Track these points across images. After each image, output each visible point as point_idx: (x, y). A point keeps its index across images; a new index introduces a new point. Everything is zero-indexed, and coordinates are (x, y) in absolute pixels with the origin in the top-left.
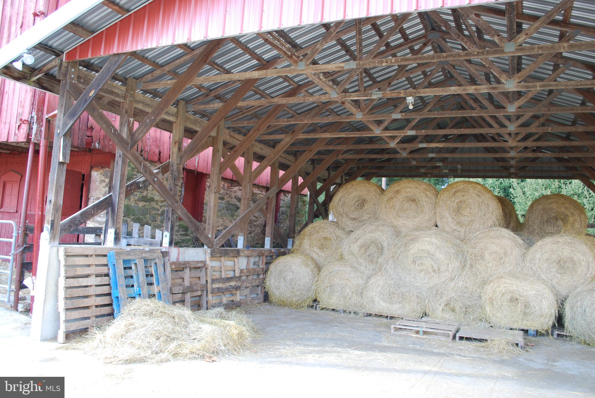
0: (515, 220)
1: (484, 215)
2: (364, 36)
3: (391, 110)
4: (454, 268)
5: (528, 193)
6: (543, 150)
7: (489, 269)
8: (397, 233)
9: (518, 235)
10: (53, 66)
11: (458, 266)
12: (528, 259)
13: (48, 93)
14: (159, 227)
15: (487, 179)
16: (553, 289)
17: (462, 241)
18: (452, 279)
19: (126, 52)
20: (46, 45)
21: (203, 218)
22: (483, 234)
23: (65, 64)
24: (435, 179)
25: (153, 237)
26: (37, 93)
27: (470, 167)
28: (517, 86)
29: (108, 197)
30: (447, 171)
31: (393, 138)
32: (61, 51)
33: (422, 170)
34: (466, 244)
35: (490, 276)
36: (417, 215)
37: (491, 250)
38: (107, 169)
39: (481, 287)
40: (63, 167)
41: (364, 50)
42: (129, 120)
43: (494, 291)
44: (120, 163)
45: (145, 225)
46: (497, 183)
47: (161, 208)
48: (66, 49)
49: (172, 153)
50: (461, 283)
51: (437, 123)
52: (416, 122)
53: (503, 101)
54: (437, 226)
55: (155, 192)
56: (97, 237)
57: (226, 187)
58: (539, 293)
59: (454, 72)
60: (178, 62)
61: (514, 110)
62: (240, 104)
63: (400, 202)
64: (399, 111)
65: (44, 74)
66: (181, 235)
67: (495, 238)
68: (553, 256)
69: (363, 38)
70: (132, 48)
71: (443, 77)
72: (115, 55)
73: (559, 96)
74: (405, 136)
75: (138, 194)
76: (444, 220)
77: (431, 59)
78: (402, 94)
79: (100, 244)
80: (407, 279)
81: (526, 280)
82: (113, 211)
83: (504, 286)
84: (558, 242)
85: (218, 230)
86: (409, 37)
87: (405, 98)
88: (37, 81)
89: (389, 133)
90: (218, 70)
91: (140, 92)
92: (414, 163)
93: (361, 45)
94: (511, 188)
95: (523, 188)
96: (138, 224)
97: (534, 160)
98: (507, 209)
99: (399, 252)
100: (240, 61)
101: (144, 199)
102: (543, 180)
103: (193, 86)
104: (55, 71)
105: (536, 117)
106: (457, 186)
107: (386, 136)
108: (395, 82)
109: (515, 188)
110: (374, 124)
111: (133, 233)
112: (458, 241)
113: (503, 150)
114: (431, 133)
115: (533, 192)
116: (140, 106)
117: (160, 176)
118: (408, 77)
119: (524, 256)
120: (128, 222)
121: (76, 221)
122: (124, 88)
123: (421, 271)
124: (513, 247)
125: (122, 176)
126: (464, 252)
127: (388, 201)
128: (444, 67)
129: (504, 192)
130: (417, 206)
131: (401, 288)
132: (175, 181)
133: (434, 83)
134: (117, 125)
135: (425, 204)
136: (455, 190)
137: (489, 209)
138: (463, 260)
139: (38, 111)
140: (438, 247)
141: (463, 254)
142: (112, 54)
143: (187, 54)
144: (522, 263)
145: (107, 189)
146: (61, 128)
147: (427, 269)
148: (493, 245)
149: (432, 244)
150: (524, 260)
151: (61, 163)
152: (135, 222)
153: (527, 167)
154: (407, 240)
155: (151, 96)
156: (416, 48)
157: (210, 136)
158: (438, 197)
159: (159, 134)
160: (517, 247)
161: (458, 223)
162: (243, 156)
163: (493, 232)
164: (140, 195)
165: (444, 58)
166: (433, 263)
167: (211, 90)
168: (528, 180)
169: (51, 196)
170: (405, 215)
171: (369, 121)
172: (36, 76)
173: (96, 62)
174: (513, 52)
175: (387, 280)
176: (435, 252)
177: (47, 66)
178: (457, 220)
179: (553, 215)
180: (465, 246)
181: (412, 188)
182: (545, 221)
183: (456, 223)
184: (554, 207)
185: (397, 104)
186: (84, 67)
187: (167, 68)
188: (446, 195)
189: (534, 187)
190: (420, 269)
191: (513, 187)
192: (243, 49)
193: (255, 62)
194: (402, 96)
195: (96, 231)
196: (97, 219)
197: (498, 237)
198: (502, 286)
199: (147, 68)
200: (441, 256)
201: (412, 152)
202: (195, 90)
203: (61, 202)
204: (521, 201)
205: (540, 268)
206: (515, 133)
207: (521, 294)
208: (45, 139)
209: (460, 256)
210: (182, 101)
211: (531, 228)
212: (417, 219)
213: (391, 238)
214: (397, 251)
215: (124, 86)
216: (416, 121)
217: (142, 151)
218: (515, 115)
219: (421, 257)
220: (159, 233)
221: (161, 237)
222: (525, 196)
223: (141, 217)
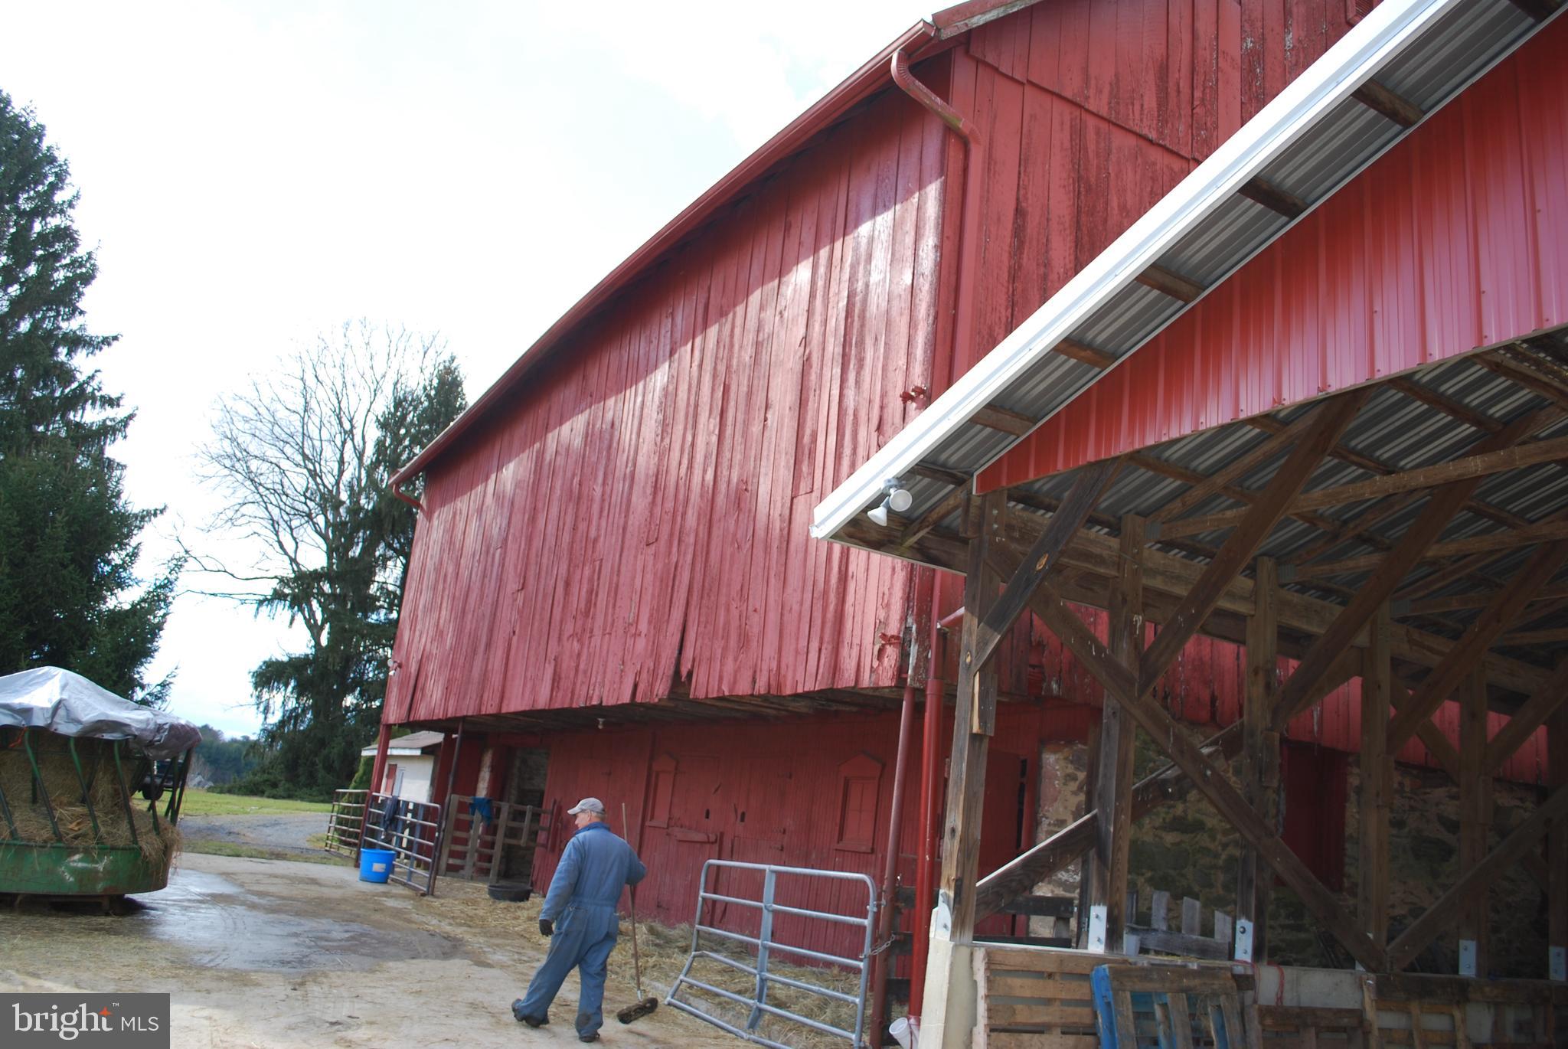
10: (950, 507)
13: (939, 569)
14: (1220, 903)
19: (1118, 454)
20: (933, 463)
21: (1345, 880)
23: (976, 501)
25: (1208, 930)
26: (917, 573)
29: (1089, 820)
32: (965, 473)
38: (1080, 746)
40: (980, 747)
42: (1132, 621)
44: (1115, 731)
45: (1185, 898)
47: (1223, 850)
48: (976, 466)
49: (1250, 700)
55: (1205, 805)
56: (1061, 924)
57: (1407, 789)
60: (1247, 460)
62: (1432, 552)
65: (930, 528)
66: (1283, 927)
70: (1132, 443)
72: (1091, 465)
75: (1162, 814)
79: (1066, 943)
82: (1102, 857)
85: (1394, 918)
88: (916, 546)
90: (1360, 465)
91: (1155, 548)
96: (1167, 894)
100: (1422, 434)
101: (1179, 825)
103: (1295, 518)
104: (955, 520)
111: (1153, 918)
116: (1158, 583)
117: (1220, 763)
120: (1139, 885)
121: (1011, 881)
122: (1114, 543)
125: (1122, 765)
132: (1260, 778)
134: (1102, 633)
139: (919, 616)
142: (1085, 463)
143: (1270, 436)
145: (1082, 797)
146: (974, 651)
151: (974, 737)
152: (1157, 887)
155: (1184, 553)
157: (1352, 646)
159: (1208, 649)
162: (1452, 698)
164: (1167, 813)
167: (1346, 522)
169: (954, 819)
172: (915, 534)
173: (1046, 488)
177: (937, 510)
186: (1019, 501)
187: (1220, 480)
192: (1425, 400)
193: (1466, 429)
195: (1057, 908)
196: (1060, 876)
199: (1171, 484)
202: (1300, 525)
203: (977, 834)
208: (936, 677)
210: (1266, 558)
215: (1115, 537)
217: (1165, 698)
220: (1225, 919)
221: (1229, 931)
223: (1172, 872)
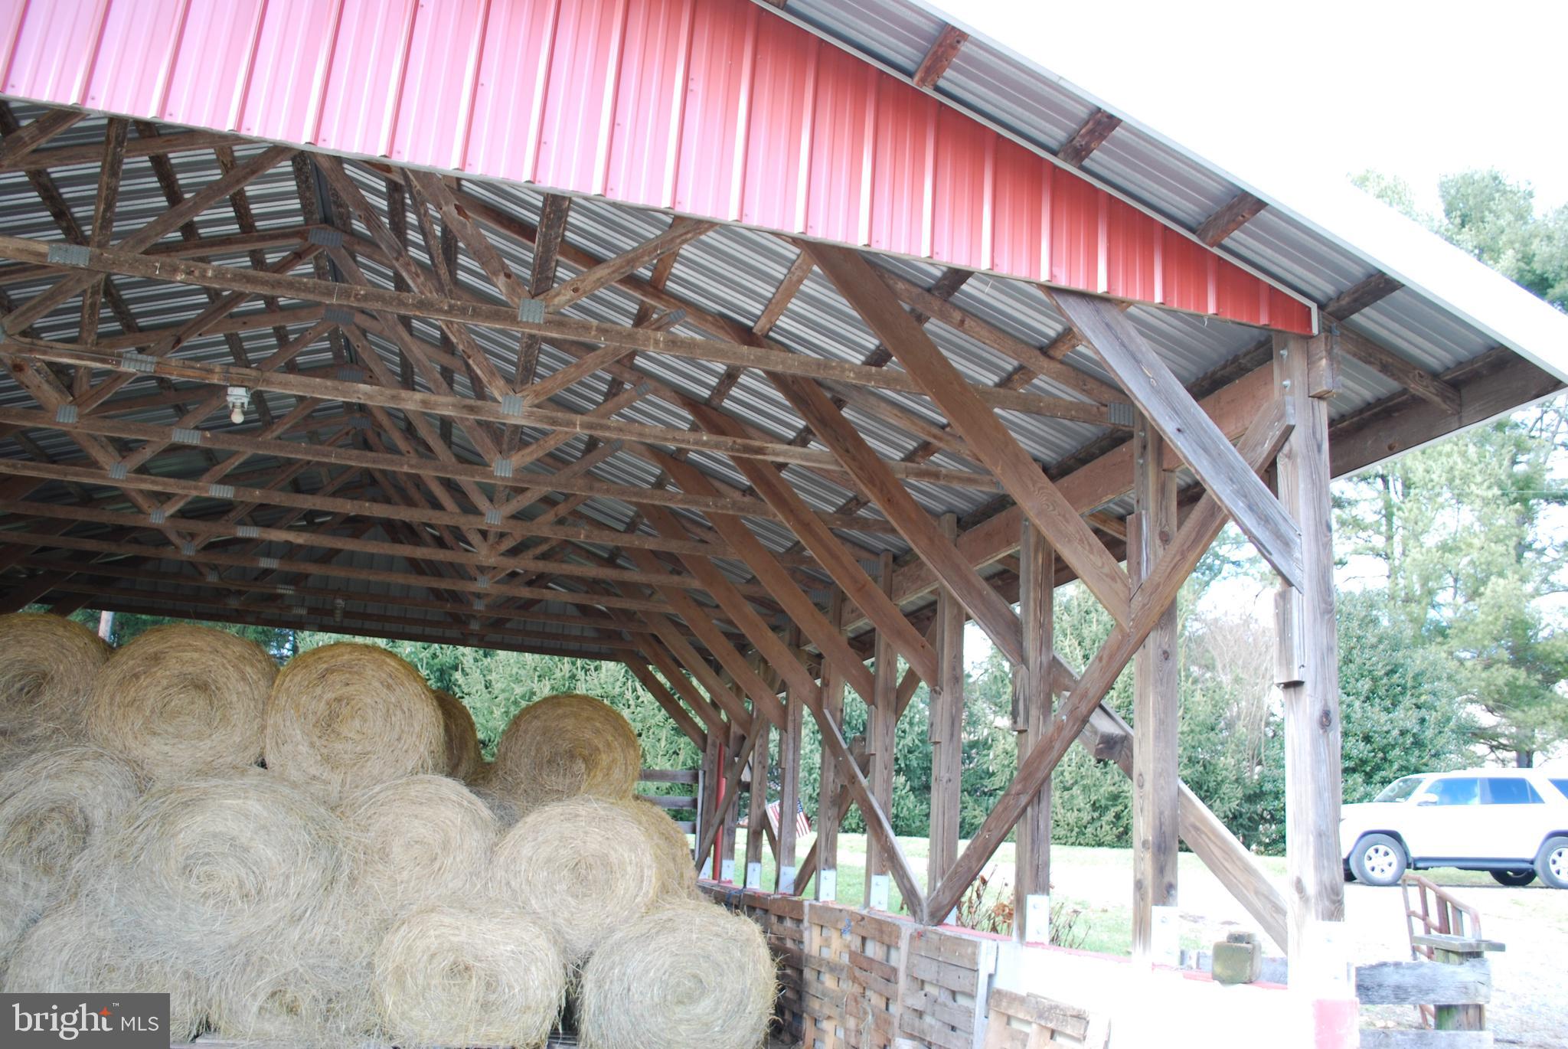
0: (472, 754)
1: (399, 739)
2: (125, 186)
3: (167, 417)
4: (304, 886)
5: (497, 686)
6: (550, 585)
7: (400, 888)
8: (142, 783)
9: (478, 794)
11: (315, 882)
12: (502, 859)
15: (399, 642)
16: (558, 938)
17: (333, 809)
18: (295, 919)
22: (390, 792)
24: (260, 628)
27: (365, 606)
28: (530, 415)
30: (303, 612)
31: (163, 498)
33: (234, 603)
34: (344, 819)
35: (402, 907)
36: (208, 732)
37: (409, 835)
39: (375, 939)
41: (118, 227)
43: (410, 948)
46: (425, 655)
50: (319, 930)
51: (293, 476)
52: (237, 464)
53: (483, 444)
54: (263, 765)
58: (523, 949)
59: (364, 347)
61: (509, 474)
63: (159, 689)
64: (192, 425)
67: (421, 804)
68: (562, 851)
69: (120, 189)
71: (329, 355)
73: (609, 459)
74: (198, 500)
76: (285, 749)
77: (323, 294)
78: (216, 376)
80: (159, 922)
81: (494, 915)
83: (437, 933)
84: (577, 816)
86: (257, 224)
87: (220, 391)
89: (153, 482)
92: (212, 578)
93: (109, 206)
94: (457, 670)
95: (486, 672)
97: (527, 605)
98: (456, 725)
99: (142, 838)
102: (537, 656)
105: (548, 501)
106: (333, 657)
107: (141, 491)
108: (194, 340)
109: (468, 670)
110: (111, 449)
112: (322, 810)
113: (458, 571)
114: (278, 500)
115: (509, 685)
118: (232, 335)
119: (492, 852)
123: (205, 896)
124: (466, 828)
126: (335, 843)
127: (121, 683)
128: (337, 329)
129: (440, 679)
130: (211, 704)
131: (138, 951)
133: (301, 367)
135: (235, 698)
136: (325, 666)
137: (412, 725)
138: (331, 864)
140: (264, 827)
141: (335, 848)
144: (487, 870)
147: (225, 891)
148: (416, 822)
149: (247, 817)
150: (490, 862)
153: (509, 620)
154: (171, 804)
156: (271, 258)
158: (277, 682)
160: (477, 829)
161: (327, 759)
163: (419, 787)
165: (358, 300)
166: (243, 872)
168: (502, 654)
170: (171, 730)
171: (95, 438)
174: (539, 326)
175: (95, 929)
176: (252, 839)
178: (325, 751)
179: (566, 746)
180: (339, 825)
181: (202, 650)
182: (545, 760)
183: (319, 758)
184: (569, 728)
185: (185, 405)
188: (298, 679)
189: (515, 670)
190: (203, 890)
191: (463, 670)
194: (216, 381)
197: (429, 800)
198: (432, 932)
200: (269, 853)
201: (210, 547)
204: (478, 705)
205: (529, 882)
206: (496, 533)
207: (480, 953)
209: (325, 853)
211: (510, 779)
212: (208, 743)
213: (120, 797)
214: (135, 838)
216: (237, 462)
218: (506, 487)
219: (208, 854)
222: (490, 692)
